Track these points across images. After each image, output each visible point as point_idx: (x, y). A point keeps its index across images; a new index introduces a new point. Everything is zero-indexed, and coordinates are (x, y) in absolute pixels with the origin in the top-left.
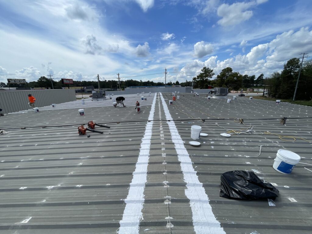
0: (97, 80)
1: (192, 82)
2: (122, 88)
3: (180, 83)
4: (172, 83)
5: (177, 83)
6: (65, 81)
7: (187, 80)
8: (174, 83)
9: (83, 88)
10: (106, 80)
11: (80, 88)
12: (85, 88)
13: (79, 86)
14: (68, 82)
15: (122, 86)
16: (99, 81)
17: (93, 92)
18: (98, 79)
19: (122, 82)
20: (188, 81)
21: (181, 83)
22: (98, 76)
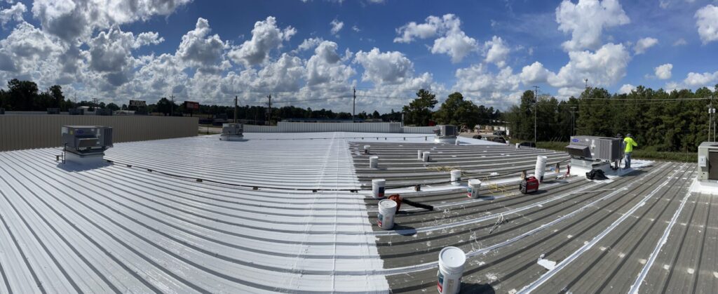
0: (234, 106)
1: (403, 113)
2: (274, 121)
3: (381, 115)
4: (367, 114)
5: (376, 114)
6: (188, 106)
7: (392, 110)
8: (370, 115)
9: (211, 116)
10: (248, 106)
11: (207, 116)
12: (215, 117)
13: (207, 113)
14: (192, 106)
15: (273, 117)
16: (237, 107)
17: (225, 125)
18: (236, 103)
19: (275, 109)
20: (395, 111)
21: (383, 115)
22: (236, 100)
